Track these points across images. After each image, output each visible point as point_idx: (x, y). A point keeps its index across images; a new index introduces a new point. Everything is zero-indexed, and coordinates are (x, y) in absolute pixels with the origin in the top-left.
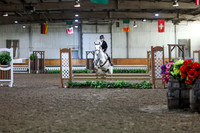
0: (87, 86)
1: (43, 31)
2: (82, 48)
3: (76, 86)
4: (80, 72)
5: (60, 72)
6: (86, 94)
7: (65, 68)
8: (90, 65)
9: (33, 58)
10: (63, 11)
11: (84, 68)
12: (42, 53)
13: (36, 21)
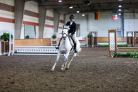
0: (128, 56)
1: (96, 18)
2: (123, 30)
3: (119, 56)
4: (122, 46)
5: (108, 46)
6: (127, 61)
7: (112, 44)
8: (130, 41)
9: (90, 37)
10: (110, 3)
11: (125, 43)
12: (96, 33)
13: (91, 11)
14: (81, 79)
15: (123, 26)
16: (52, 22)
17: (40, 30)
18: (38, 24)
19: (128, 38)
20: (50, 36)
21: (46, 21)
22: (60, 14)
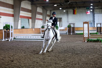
0: (97, 41)
1: (74, 13)
2: (94, 21)
3: (91, 41)
4: (93, 34)
5: (83, 34)
6: (97, 45)
7: (86, 32)
8: (99, 30)
9: (69, 27)
10: (84, 2)
11: (96, 32)
12: (74, 24)
13: (70, 8)
14: (63, 59)
15: (94, 19)
16: (41, 16)
17: (32, 22)
18: (31, 18)
19: (98, 28)
20: (40, 27)
21: (37, 15)
22: (47, 11)
